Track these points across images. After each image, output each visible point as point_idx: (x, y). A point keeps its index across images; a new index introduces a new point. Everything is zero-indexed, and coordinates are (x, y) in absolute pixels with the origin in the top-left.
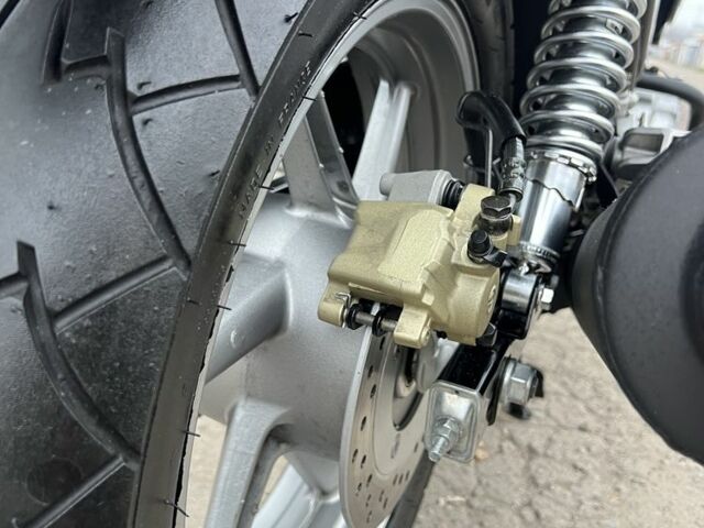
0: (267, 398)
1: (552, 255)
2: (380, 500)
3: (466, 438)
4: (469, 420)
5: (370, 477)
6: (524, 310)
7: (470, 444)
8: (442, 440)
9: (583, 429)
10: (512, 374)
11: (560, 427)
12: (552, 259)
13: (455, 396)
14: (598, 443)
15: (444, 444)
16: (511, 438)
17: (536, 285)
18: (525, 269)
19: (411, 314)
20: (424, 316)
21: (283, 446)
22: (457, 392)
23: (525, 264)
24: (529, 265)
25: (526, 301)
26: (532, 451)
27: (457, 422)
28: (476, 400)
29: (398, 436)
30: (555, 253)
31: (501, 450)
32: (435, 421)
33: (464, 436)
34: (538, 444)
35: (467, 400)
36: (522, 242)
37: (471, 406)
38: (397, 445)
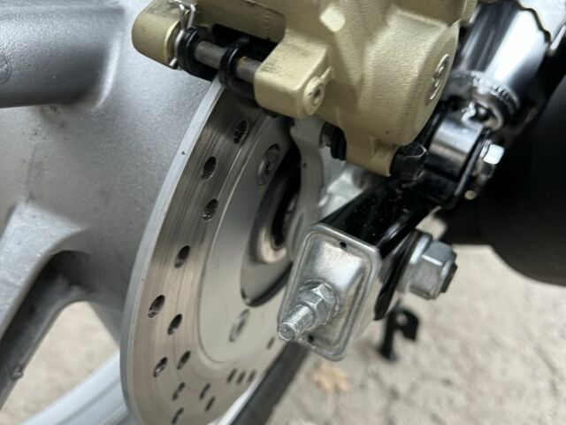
0: (55, 205)
1: (510, 100)
2: (202, 396)
3: (343, 320)
4: (352, 291)
5: (187, 356)
6: (457, 171)
7: (346, 332)
8: (304, 311)
9: (447, 382)
10: (425, 251)
11: (425, 376)
12: (509, 106)
13: (339, 250)
14: (460, 399)
15: (305, 317)
16: (376, 377)
17: (481, 138)
18: (470, 111)
19: (295, 48)
20: (318, 54)
21: (75, 291)
22: (343, 245)
23: (471, 106)
24: (477, 106)
25: (462, 159)
26: (394, 394)
27: (334, 291)
28: (371, 261)
29: (246, 312)
30: (515, 98)
31: (363, 386)
32: (301, 284)
33: (339, 315)
34: (402, 388)
35: (358, 259)
36: (474, 73)
37: (361, 272)
38: (242, 325)
